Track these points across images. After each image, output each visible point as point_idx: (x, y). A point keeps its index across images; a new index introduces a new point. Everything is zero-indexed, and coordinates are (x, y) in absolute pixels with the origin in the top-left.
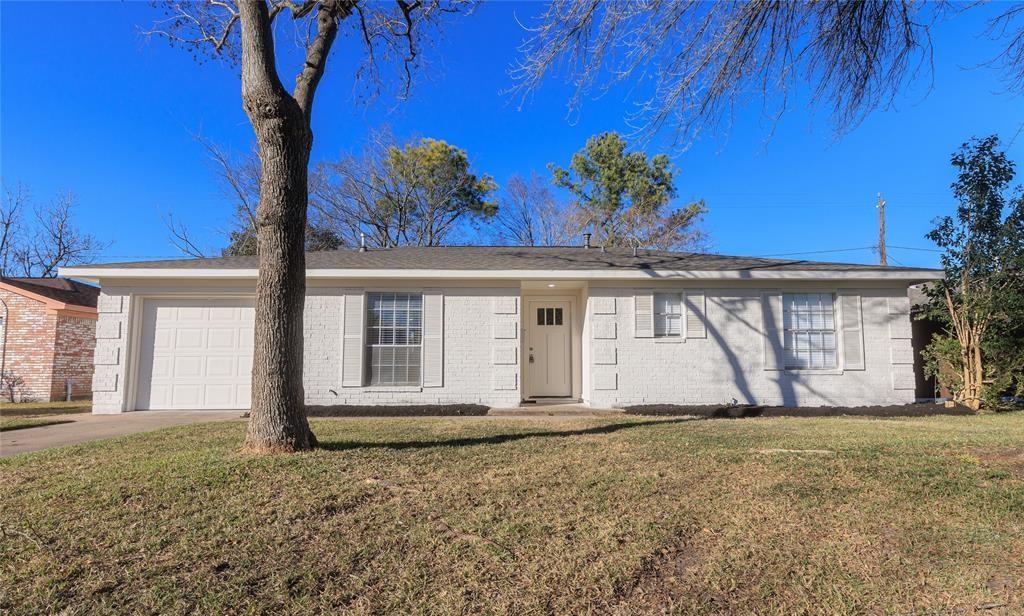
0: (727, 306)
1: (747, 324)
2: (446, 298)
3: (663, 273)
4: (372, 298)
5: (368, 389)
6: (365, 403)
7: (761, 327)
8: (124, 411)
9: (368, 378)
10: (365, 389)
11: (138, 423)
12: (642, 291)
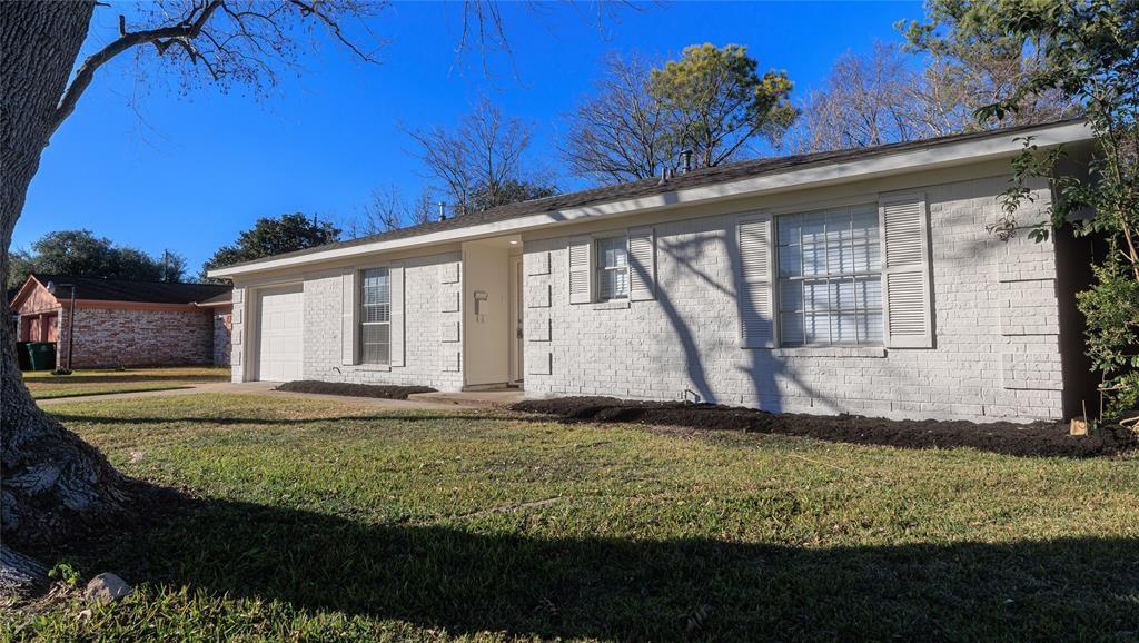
0: (675, 252)
1: (706, 278)
2: (407, 270)
3: (570, 215)
4: (362, 275)
5: (360, 367)
6: (357, 381)
7: (727, 283)
8: (244, 381)
9: (360, 357)
10: (356, 367)
11: (251, 389)
12: (578, 239)
